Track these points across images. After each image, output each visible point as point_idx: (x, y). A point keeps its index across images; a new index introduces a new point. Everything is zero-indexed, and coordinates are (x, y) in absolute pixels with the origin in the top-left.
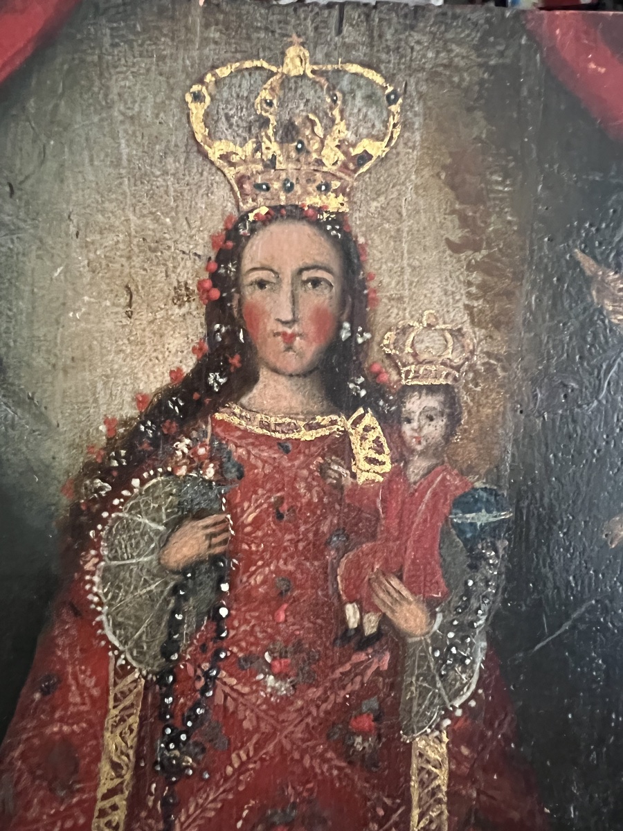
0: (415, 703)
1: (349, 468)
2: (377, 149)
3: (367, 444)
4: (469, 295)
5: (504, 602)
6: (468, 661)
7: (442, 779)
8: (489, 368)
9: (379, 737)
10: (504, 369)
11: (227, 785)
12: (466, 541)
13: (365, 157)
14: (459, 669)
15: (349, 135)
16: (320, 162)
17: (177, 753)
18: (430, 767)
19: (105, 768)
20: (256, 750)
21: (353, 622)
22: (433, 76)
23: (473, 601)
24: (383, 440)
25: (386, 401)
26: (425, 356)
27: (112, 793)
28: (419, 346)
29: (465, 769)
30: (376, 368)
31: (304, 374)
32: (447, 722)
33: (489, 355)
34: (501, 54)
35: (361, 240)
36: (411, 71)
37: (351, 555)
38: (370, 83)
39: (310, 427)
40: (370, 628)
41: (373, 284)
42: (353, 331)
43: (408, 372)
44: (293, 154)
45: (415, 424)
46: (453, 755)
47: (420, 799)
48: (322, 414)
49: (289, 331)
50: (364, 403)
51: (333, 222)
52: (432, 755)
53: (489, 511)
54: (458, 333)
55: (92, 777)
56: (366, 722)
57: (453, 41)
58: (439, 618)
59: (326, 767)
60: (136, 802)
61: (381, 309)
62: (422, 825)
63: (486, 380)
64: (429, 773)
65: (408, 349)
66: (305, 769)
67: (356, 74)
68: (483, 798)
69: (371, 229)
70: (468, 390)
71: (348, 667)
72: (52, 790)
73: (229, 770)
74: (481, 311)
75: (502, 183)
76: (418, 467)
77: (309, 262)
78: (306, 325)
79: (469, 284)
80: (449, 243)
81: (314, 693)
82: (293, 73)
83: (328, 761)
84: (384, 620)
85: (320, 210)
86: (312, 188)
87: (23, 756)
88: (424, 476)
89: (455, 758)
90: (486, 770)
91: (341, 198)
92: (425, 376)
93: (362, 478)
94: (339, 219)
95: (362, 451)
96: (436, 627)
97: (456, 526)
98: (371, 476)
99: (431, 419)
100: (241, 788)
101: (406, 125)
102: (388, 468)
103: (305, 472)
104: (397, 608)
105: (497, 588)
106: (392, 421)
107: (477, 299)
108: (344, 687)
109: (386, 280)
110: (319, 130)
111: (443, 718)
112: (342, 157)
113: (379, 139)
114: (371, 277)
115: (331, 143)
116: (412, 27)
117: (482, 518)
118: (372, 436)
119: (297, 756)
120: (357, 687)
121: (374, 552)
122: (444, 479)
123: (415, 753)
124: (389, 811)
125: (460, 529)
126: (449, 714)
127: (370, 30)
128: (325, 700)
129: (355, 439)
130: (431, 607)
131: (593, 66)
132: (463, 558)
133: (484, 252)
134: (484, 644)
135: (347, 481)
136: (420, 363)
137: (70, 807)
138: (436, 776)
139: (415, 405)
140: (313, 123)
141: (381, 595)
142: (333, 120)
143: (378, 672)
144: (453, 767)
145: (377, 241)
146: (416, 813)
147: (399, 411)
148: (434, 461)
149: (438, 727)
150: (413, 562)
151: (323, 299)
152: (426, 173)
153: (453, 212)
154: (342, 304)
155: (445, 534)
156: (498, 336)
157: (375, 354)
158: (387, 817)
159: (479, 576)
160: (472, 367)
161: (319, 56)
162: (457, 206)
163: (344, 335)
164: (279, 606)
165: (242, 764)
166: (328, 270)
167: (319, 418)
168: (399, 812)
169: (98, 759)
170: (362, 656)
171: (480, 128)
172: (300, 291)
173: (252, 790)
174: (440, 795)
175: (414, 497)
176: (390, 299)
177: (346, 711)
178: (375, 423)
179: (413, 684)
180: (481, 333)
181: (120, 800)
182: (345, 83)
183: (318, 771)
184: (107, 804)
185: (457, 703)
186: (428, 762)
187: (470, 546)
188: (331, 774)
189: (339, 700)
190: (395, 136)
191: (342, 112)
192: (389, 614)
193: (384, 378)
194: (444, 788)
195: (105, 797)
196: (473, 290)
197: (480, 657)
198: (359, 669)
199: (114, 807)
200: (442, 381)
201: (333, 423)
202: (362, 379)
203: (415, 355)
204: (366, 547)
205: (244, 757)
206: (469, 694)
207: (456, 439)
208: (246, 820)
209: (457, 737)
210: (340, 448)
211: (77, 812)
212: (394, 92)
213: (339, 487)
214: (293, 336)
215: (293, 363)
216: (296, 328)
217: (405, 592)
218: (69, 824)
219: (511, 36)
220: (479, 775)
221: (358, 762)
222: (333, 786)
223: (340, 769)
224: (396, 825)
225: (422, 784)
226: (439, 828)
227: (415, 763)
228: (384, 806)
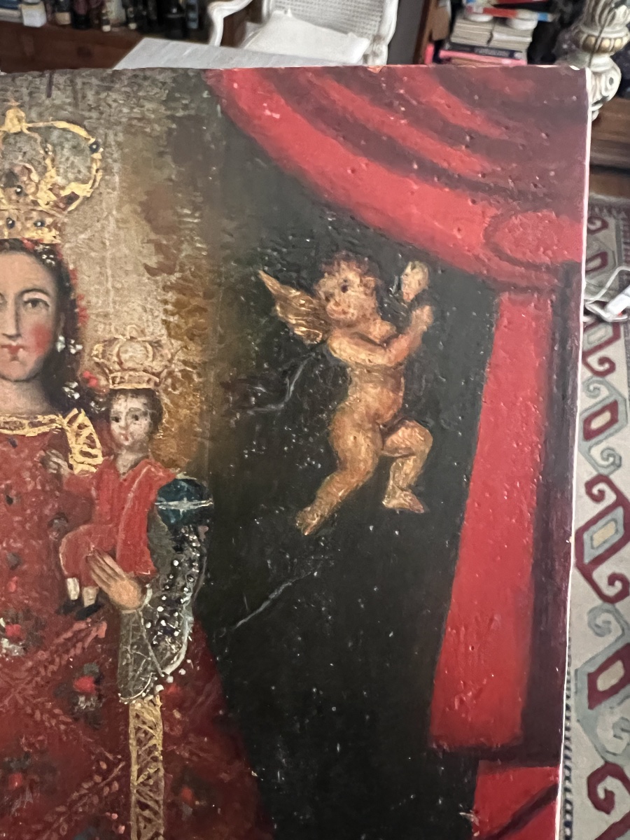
0: (131, 668)
1: (68, 461)
2: (83, 190)
3: (82, 439)
4: (166, 311)
5: (207, 581)
6: (176, 634)
7: (157, 740)
8: (186, 375)
9: (100, 697)
10: (199, 375)
12: (171, 527)
13: (72, 198)
14: (169, 640)
15: (60, 180)
16: (35, 203)
18: (145, 727)
21: (74, 595)
22: (129, 129)
23: (179, 579)
24: (95, 436)
25: (97, 403)
26: (130, 364)
28: (124, 357)
29: (178, 731)
30: (87, 374)
31: (27, 380)
32: (160, 688)
33: (185, 363)
34: (186, 107)
35: (71, 267)
36: (110, 125)
37: (70, 535)
38: (75, 135)
39: (33, 425)
40: (89, 600)
41: (83, 303)
42: (67, 343)
43: (114, 379)
44: (14, 197)
45: (122, 423)
46: (167, 717)
47: (139, 756)
48: (44, 414)
49: (14, 344)
51: (48, 252)
52: (148, 717)
53: (190, 500)
54: (156, 345)
56: (87, 683)
57: (145, 98)
58: (150, 593)
59: (54, 722)
61: (90, 325)
62: (141, 780)
63: (182, 384)
64: (146, 733)
65: (115, 359)
66: (35, 722)
67: (64, 130)
68: (195, 758)
69: (80, 256)
70: (168, 394)
71: (69, 634)
74: (178, 326)
75: (192, 216)
76: (126, 460)
77: (29, 286)
78: (28, 339)
79: (165, 302)
80: (147, 268)
81: (42, 655)
82: (14, 130)
83: (56, 716)
84: (101, 594)
85: (37, 243)
86: (29, 224)
88: (132, 467)
89: (168, 721)
90: (196, 732)
91: (54, 232)
92: (130, 382)
93: (78, 469)
94: (53, 250)
95: (77, 445)
96: (147, 601)
97: (161, 512)
98: (86, 467)
99: (136, 418)
101: (106, 170)
102: (100, 460)
103: (29, 464)
104: (112, 583)
105: (200, 568)
106: (102, 420)
107: (173, 314)
108: (67, 651)
109: (94, 300)
110: (35, 177)
111: (156, 683)
112: (54, 198)
113: (84, 182)
114: (82, 298)
115: (44, 187)
116: (109, 89)
117: (184, 506)
118: (85, 433)
119: (29, 711)
120: (78, 651)
121: (89, 533)
122: (149, 470)
123: (132, 714)
124: (111, 765)
125: (165, 515)
126: (162, 681)
127: (75, 92)
128: (52, 662)
129: (70, 436)
130: (142, 582)
131: (268, 113)
132: (169, 543)
133: (178, 275)
134: (191, 619)
135: (65, 471)
136: (124, 370)
138: (152, 736)
139: (122, 406)
140: (30, 171)
141: (98, 571)
142: (45, 168)
143: (97, 639)
144: (167, 729)
145: (85, 267)
146: (135, 768)
147: (108, 411)
148: (141, 455)
149: (152, 692)
150: (125, 542)
152: (127, 208)
153: (149, 241)
154: (57, 320)
155: (151, 519)
156: (192, 346)
157: (86, 363)
158: (110, 770)
159: (184, 558)
160: (170, 374)
161: (34, 115)
162: (153, 236)
163: (60, 347)
164: (10, 577)
166: (46, 293)
167: (40, 418)
168: (120, 766)
170: (82, 625)
171: (171, 170)
172: (23, 311)
174: (156, 754)
176: (98, 315)
177: (69, 672)
178: (88, 422)
179: (129, 651)
180: (177, 344)
183: (47, 724)
185: (169, 670)
186: (144, 723)
187: (174, 530)
188: (59, 729)
189: (64, 663)
190: (98, 178)
191: (53, 160)
192: (104, 588)
193: (93, 383)
194: (160, 748)
196: (170, 307)
197: (188, 630)
198: (78, 637)
200: (145, 386)
201: (52, 421)
202: (75, 385)
203: (120, 363)
204: (83, 528)
206: (178, 663)
207: (160, 435)
209: (169, 703)
210: (59, 443)
212: (95, 143)
213: (58, 476)
214: (18, 347)
215: (17, 371)
216: (19, 341)
217: (118, 570)
219: (194, 91)
220: (192, 738)
221: (82, 720)
222: (61, 739)
223: (64, 723)
224: (118, 779)
225: (139, 742)
226: (156, 784)
227: (133, 723)
228: (106, 760)
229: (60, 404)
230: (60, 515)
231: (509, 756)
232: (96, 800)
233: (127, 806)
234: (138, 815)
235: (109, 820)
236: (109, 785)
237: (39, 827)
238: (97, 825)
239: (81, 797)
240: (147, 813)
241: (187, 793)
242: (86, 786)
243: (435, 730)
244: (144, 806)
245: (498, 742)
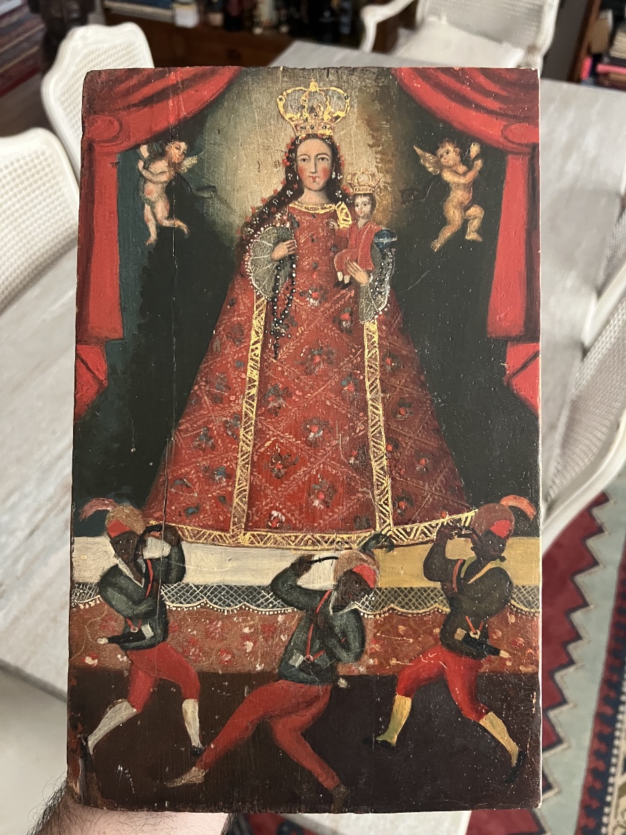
0: (364, 309)
1: (337, 223)
2: (342, 114)
3: (343, 214)
4: (377, 162)
5: (396, 271)
6: (383, 294)
7: (376, 339)
8: (385, 187)
9: (352, 322)
10: (391, 187)
11: (297, 340)
12: (380, 249)
13: (337, 117)
14: (380, 296)
15: (333, 110)
16: (323, 119)
17: (279, 327)
18: (370, 333)
19: (253, 333)
20: (307, 327)
21: (340, 279)
22: (360, 90)
23: (384, 271)
24: (348, 213)
25: (349, 199)
26: (362, 183)
27: (256, 343)
28: (359, 180)
29: (384, 335)
30: (345, 188)
31: (320, 190)
32: (376, 316)
33: (385, 182)
34: (383, 82)
35: (338, 144)
36: (353, 89)
37: (338, 254)
38: (338, 93)
39: (322, 209)
40: (347, 281)
41: (343, 159)
42: (336, 175)
43: (356, 189)
44: (314, 117)
45: (359, 207)
46: (379, 329)
47: (368, 346)
48: (327, 204)
49: (314, 176)
50: (342, 200)
51: (328, 139)
52: (372, 329)
53: (388, 238)
54: (373, 175)
55: (249, 337)
56: (347, 316)
57: (366, 78)
58: (372, 277)
59: (332, 333)
60: (264, 346)
61: (346, 167)
62: (369, 356)
63: (384, 191)
64: (371, 336)
65: (356, 181)
66: (325, 333)
67: (334, 90)
68: (392, 346)
69: (341, 140)
70: (378, 195)
71: (339, 295)
72: (234, 343)
73: (298, 334)
74: (382, 168)
75: (386, 124)
76: (361, 222)
77: (320, 152)
78: (320, 174)
79: (376, 158)
80: (369, 145)
81: (327, 305)
82: (313, 91)
83: (333, 331)
84: (352, 278)
85: (323, 135)
86: (320, 128)
87: (223, 330)
88: (364, 225)
90: (392, 335)
91: (330, 131)
92: (362, 190)
93: (341, 226)
94: (330, 138)
95: (341, 216)
96: (371, 281)
97: (376, 243)
98: (345, 226)
99: (365, 205)
100: (302, 341)
101: (352, 106)
102: (351, 222)
103: (321, 225)
104: (356, 273)
105: (393, 266)
106: (351, 206)
107: (379, 163)
108: (338, 303)
109: (347, 158)
110: (322, 109)
111: (375, 315)
112: (330, 117)
113: (343, 111)
114: (342, 156)
115: (326, 113)
116: (352, 75)
117: (385, 241)
118: (344, 211)
119: (322, 329)
120: (343, 303)
121: (346, 253)
122: (371, 227)
123: (365, 328)
124: (357, 350)
125: (378, 245)
126: (377, 314)
127: (338, 76)
128: (332, 308)
129: (338, 213)
130: (369, 273)
131: (415, 85)
132: (379, 255)
133: (381, 148)
134: (389, 287)
135: (336, 227)
136: (360, 186)
137: (241, 348)
138: (374, 337)
139: (359, 200)
140: (320, 107)
141: (350, 268)
142: (327, 106)
143: (350, 297)
144: (380, 334)
145: (343, 145)
146: (367, 351)
147: (354, 202)
148: (367, 220)
149: (373, 318)
150: (361, 256)
151: (326, 164)
152: (359, 121)
153: (369, 134)
154: (332, 166)
155: (372, 246)
156: (387, 176)
157: (344, 183)
158: (356, 353)
159: (385, 262)
160: (379, 187)
161: (321, 85)
162: (371, 132)
163: (333, 176)
164: (314, 273)
165: (302, 332)
166: (327, 155)
167: (325, 205)
168: (360, 350)
169: (251, 330)
170: (344, 291)
171: (377, 106)
172: (318, 162)
173: (307, 342)
174: (375, 345)
175: (360, 232)
176: (349, 164)
177: (340, 311)
178: (345, 207)
179: (363, 302)
180: (381, 175)
181: (259, 345)
182: (330, 93)
183: (330, 334)
184: (254, 347)
185: (380, 309)
186: (370, 331)
187: (381, 250)
188: (335, 336)
189: (337, 308)
190: (348, 110)
191: (330, 103)
192: (353, 276)
193: (347, 191)
194: (377, 342)
195: (253, 344)
196: (378, 160)
197: (388, 292)
198: (343, 296)
199: (257, 348)
200: (368, 192)
201: (331, 207)
202: (340, 192)
203: (358, 183)
204: (344, 251)
205: (303, 329)
206: (384, 306)
207: (375, 212)
208: (304, 353)
209: (380, 323)
210: (334, 215)
211: (243, 350)
212: (347, 96)
213: (334, 230)
214: (316, 177)
215: (316, 187)
216: (316, 175)
217: (359, 267)
218: (240, 355)
219: (386, 76)
220: (390, 337)
221: (345, 331)
222: (335, 340)
223: (338, 334)
224: (360, 356)
225: (369, 340)
226: (376, 357)
227: (365, 332)
228: (355, 348)
229: (334, 200)
230: (334, 246)
231: (518, 340)
232: (350, 365)
233: (364, 367)
234: (368, 371)
235: (356, 374)
236: (356, 358)
237: (326, 379)
238: (351, 376)
239: (344, 365)
240: (372, 370)
241: (389, 360)
242: (346, 359)
243: (489, 329)
244: (371, 367)
245: (514, 334)
